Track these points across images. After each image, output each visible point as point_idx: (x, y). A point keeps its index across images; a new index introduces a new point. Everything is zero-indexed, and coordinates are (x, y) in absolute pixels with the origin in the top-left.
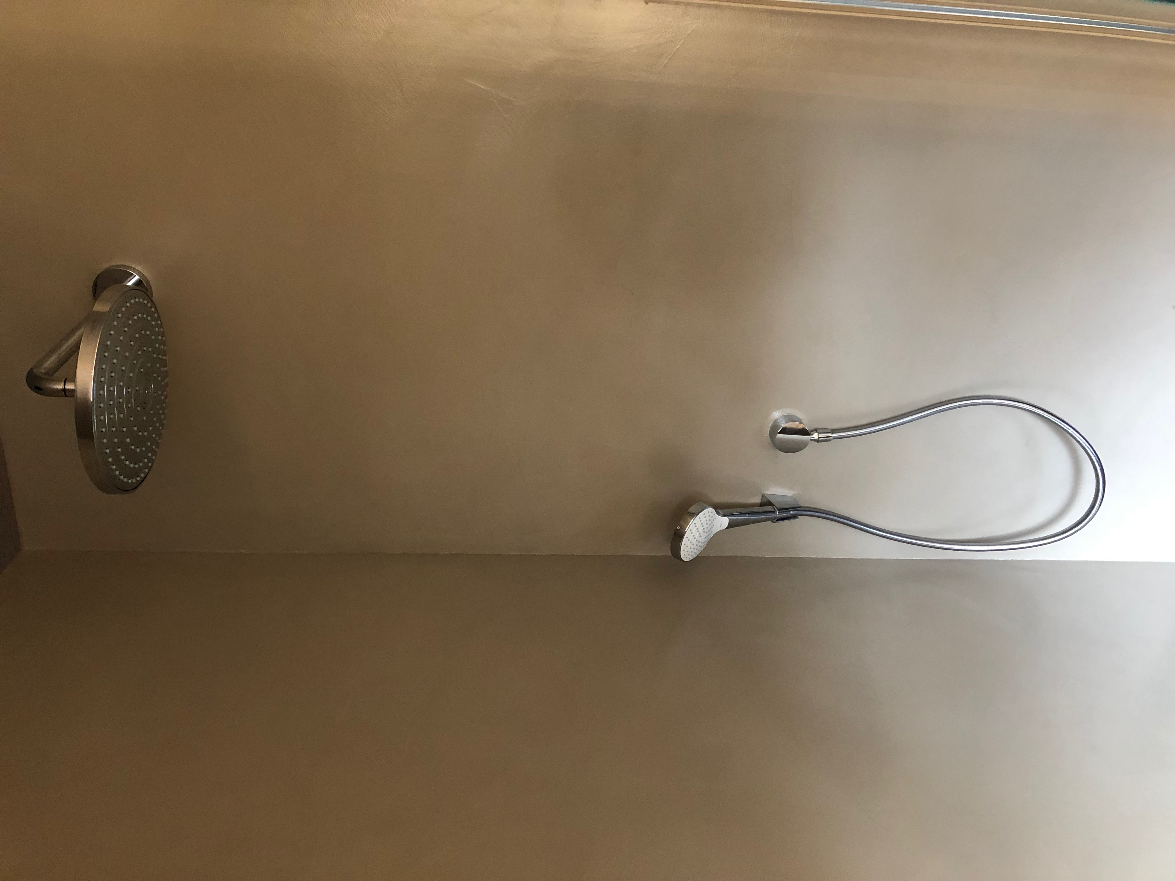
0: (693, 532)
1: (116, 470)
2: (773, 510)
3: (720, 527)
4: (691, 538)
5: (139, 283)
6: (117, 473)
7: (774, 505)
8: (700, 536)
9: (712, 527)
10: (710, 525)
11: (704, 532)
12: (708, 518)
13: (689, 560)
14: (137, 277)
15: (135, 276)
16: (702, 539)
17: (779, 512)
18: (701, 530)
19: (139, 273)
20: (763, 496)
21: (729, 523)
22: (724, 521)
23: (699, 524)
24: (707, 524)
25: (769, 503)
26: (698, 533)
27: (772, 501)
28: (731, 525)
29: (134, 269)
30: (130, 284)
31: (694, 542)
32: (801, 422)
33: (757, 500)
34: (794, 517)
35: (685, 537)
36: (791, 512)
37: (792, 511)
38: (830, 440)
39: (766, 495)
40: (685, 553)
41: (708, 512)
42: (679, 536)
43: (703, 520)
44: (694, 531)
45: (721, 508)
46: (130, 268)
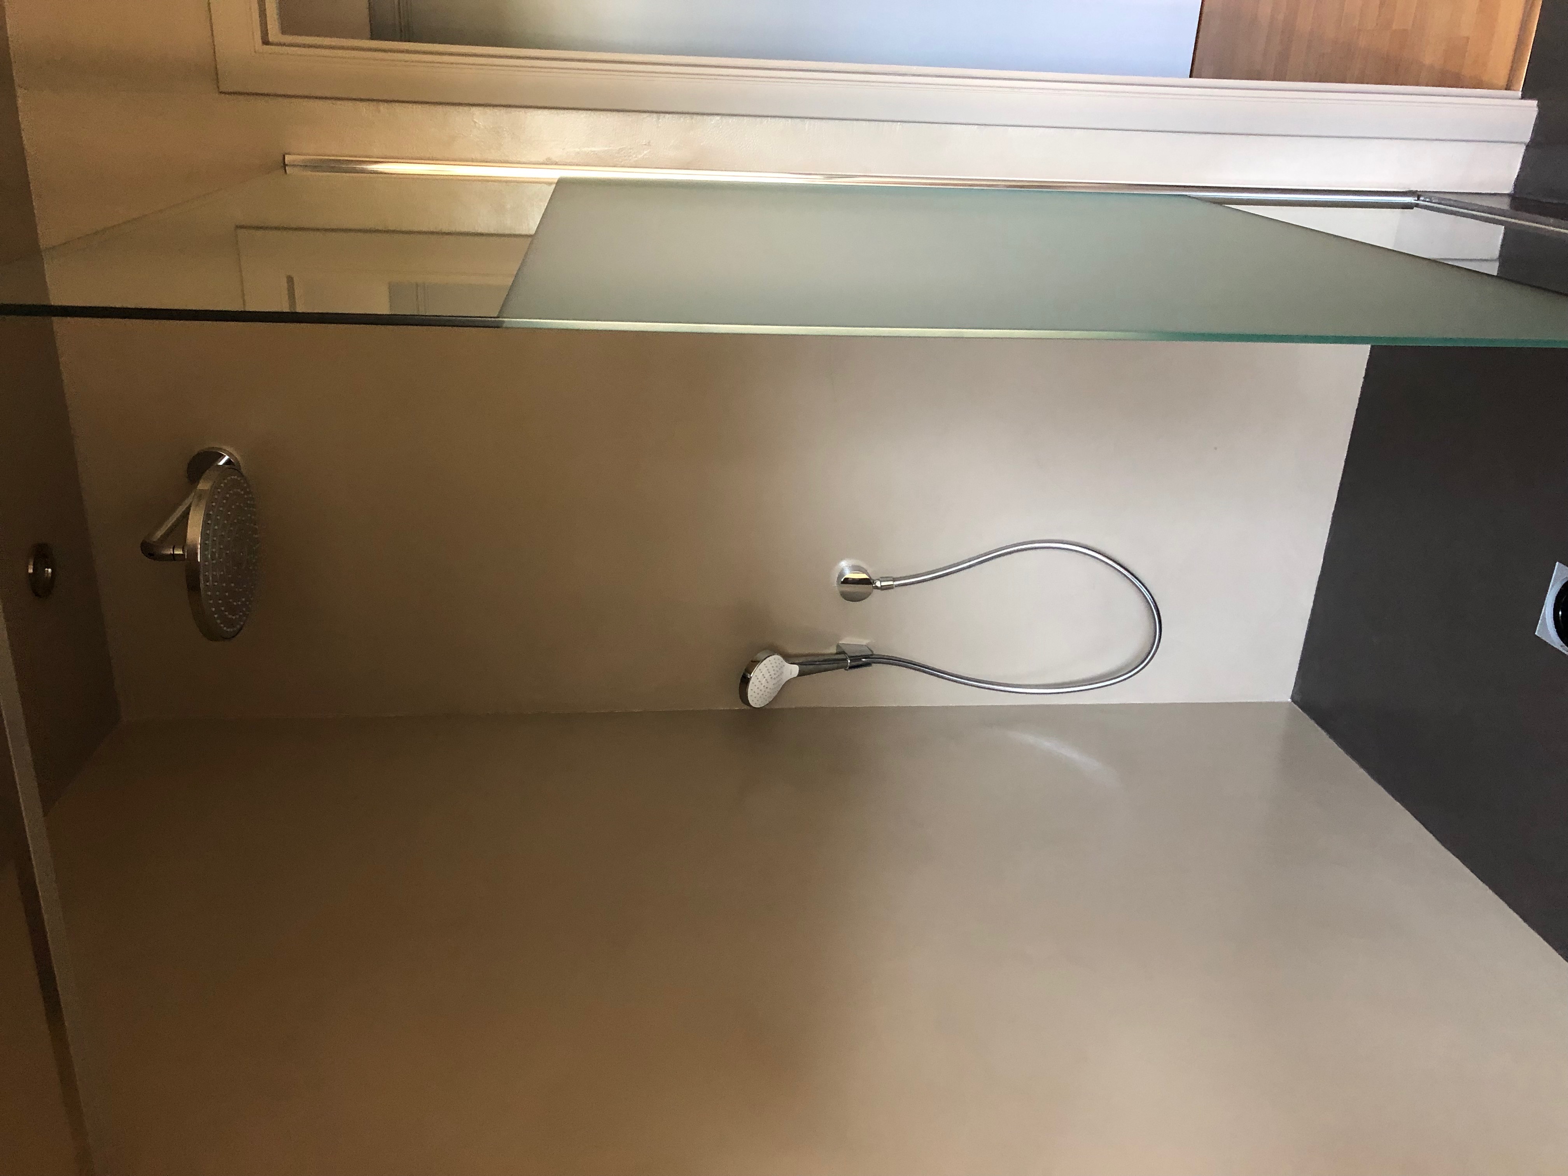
0: (759, 678)
1: (218, 618)
2: (845, 657)
3: (791, 674)
4: (757, 683)
5: (228, 462)
6: (219, 621)
7: (846, 653)
8: (768, 682)
9: (781, 674)
10: (777, 671)
11: (771, 678)
12: (774, 665)
13: (759, 707)
14: (227, 458)
15: (225, 456)
16: (771, 686)
17: (850, 660)
18: (767, 676)
19: (230, 454)
20: (838, 646)
21: (799, 671)
22: (795, 669)
23: (764, 670)
24: (774, 670)
25: (844, 653)
26: (765, 679)
27: (846, 652)
28: (801, 674)
29: (225, 451)
30: (221, 463)
31: (762, 687)
32: (865, 572)
33: (833, 650)
34: (867, 664)
35: (751, 682)
36: (864, 660)
37: (863, 658)
38: (892, 588)
39: (841, 645)
40: (755, 700)
41: (775, 659)
42: (745, 681)
43: (769, 666)
44: (760, 676)
45: (789, 658)
46: (221, 449)
